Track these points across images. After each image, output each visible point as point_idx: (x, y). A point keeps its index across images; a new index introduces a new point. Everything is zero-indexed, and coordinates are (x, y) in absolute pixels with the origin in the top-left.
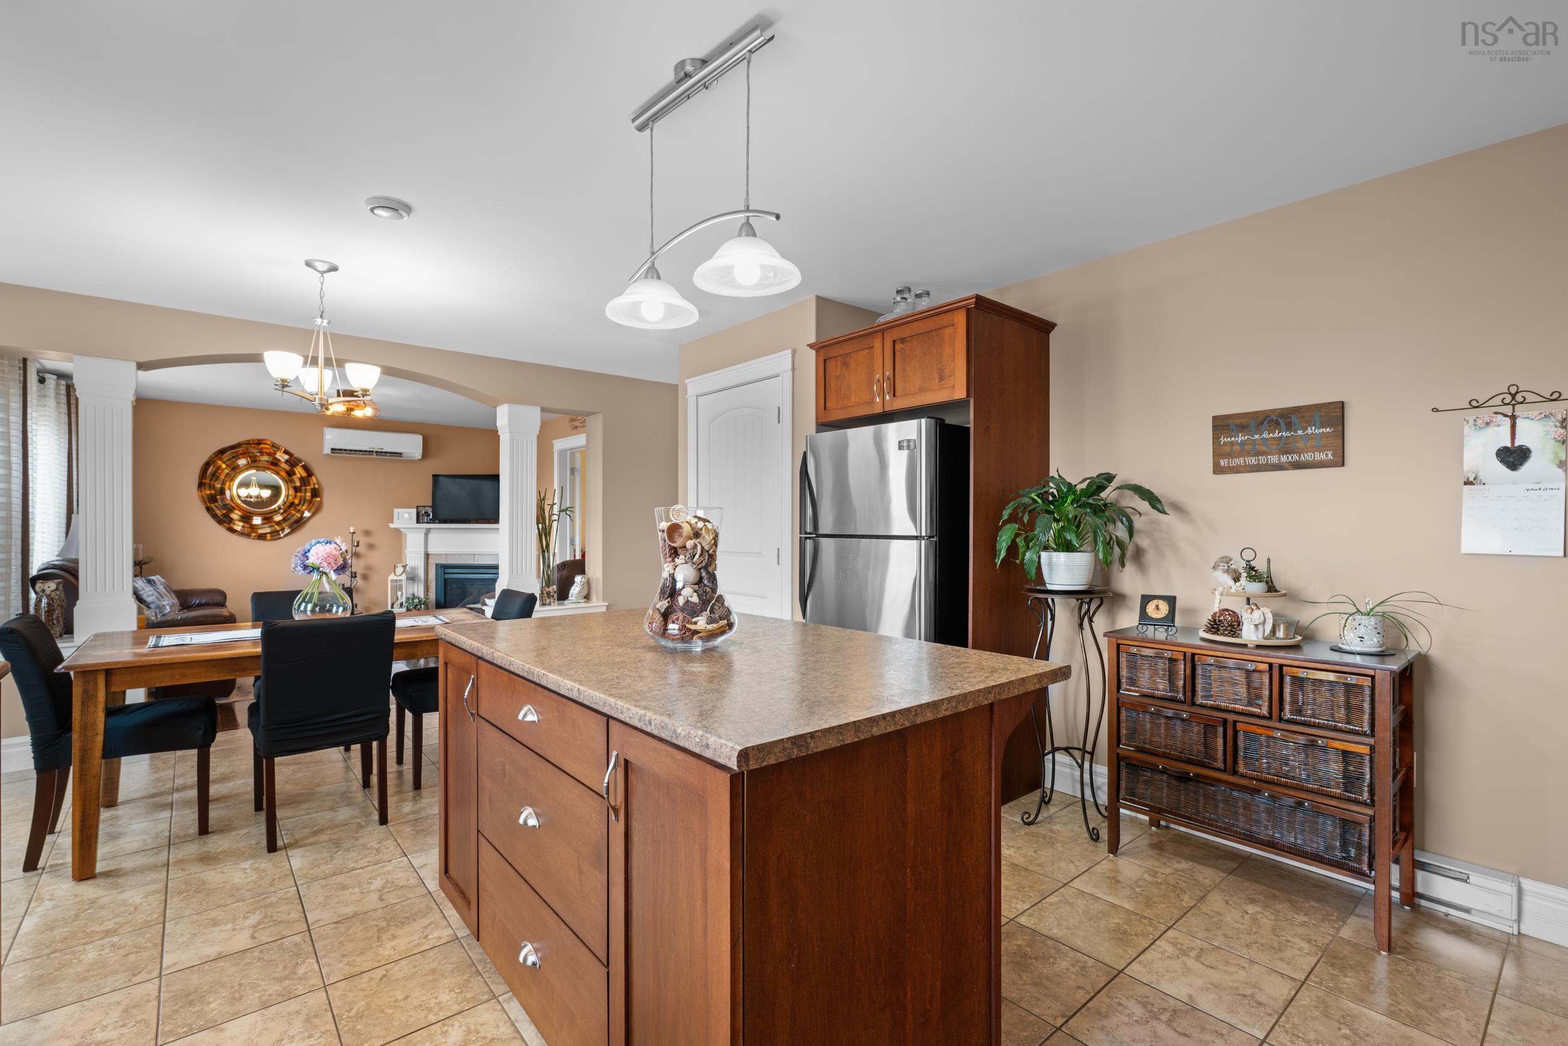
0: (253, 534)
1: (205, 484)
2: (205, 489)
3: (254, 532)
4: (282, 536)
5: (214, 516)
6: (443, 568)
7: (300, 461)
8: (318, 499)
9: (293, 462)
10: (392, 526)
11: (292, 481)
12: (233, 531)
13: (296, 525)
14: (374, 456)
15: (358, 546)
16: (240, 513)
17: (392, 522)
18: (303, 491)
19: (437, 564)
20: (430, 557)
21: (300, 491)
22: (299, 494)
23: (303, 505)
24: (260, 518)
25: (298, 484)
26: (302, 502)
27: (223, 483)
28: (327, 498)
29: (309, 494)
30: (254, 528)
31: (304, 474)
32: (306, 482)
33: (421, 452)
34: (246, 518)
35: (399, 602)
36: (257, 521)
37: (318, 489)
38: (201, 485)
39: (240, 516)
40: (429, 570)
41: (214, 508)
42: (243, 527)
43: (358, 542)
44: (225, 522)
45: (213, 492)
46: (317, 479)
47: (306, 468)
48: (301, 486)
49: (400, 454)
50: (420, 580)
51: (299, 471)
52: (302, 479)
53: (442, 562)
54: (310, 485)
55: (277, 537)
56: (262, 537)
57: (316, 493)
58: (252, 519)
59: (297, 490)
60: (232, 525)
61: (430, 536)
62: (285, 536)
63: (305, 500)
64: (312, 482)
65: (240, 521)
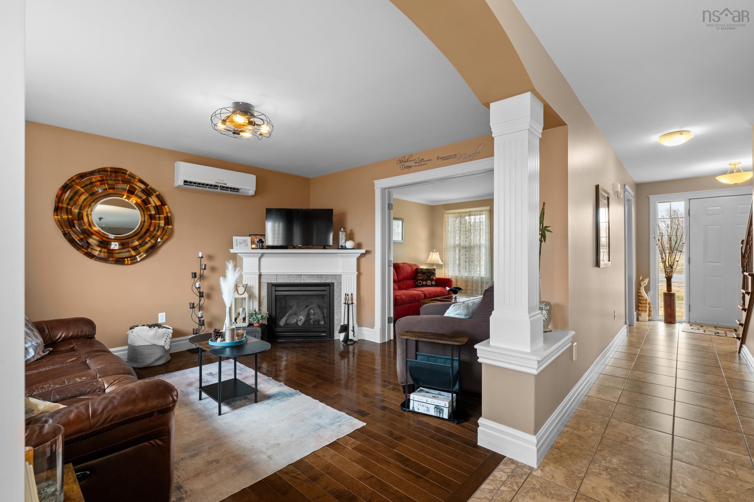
0: (111, 259)
1: (62, 208)
2: (61, 213)
3: (113, 257)
4: (139, 260)
5: (72, 241)
6: (273, 287)
7: (154, 191)
8: (170, 227)
9: (148, 192)
10: (232, 251)
11: (148, 209)
12: (90, 256)
13: (151, 251)
14: (219, 190)
15: (205, 269)
16: (98, 239)
17: (232, 248)
18: (157, 219)
19: (268, 283)
20: (262, 277)
21: (155, 219)
22: (153, 221)
23: (157, 231)
24: (117, 244)
25: (153, 212)
26: (157, 229)
27: (81, 208)
28: (178, 226)
29: (162, 223)
30: (111, 252)
31: (158, 203)
32: (160, 211)
33: (255, 189)
34: (104, 243)
35: (241, 317)
36: (115, 246)
37: (170, 217)
38: (57, 209)
39: (98, 241)
40: (262, 289)
41: (71, 232)
42: (100, 251)
43: (205, 265)
44: (82, 247)
45: (70, 217)
46: (168, 207)
47: (159, 197)
48: (156, 214)
49: (237, 190)
50: (255, 297)
51: (154, 201)
52: (156, 207)
53: (273, 282)
54: (163, 214)
55: (135, 261)
56: (120, 261)
57: (168, 221)
58: (110, 245)
59: (151, 217)
60: (89, 250)
61: (263, 260)
62: (141, 260)
63: (159, 227)
64: (165, 211)
65: (98, 246)
